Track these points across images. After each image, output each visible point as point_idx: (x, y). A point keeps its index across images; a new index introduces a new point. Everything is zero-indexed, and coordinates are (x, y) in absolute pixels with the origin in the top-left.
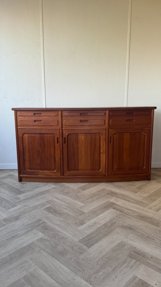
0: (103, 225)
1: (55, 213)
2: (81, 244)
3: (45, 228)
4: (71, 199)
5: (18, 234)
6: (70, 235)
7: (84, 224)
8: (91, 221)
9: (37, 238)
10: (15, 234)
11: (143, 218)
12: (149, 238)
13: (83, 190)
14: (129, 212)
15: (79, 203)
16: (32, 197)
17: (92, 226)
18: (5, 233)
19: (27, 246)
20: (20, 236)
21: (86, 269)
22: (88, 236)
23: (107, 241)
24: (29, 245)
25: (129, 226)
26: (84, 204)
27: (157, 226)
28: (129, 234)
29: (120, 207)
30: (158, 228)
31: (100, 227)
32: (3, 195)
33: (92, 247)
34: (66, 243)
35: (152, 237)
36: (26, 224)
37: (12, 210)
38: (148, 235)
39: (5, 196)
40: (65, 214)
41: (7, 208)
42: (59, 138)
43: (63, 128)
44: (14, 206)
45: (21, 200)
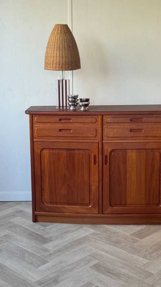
1: (108, 274)
4: (126, 252)
13: (141, 238)
16: (66, 248)
26: (148, 261)
32: (21, 243)
37: (43, 267)
39: (25, 247)
40: (124, 275)
41: (35, 265)
42: (97, 157)
43: (104, 141)
44: (44, 262)
45: (51, 252)
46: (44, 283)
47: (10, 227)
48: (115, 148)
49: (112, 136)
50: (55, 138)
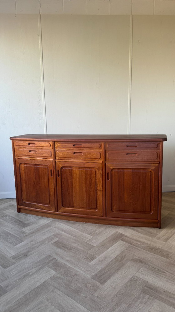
0: (114, 259)
1: (64, 248)
2: (94, 281)
3: (56, 266)
4: (78, 231)
5: (30, 273)
6: (82, 272)
7: (94, 259)
8: (101, 255)
9: (49, 277)
10: (27, 273)
11: (152, 249)
12: (160, 271)
14: (138, 244)
15: (88, 235)
16: (38, 230)
17: (102, 260)
18: (16, 272)
19: (41, 285)
20: (32, 274)
21: (102, 307)
22: (100, 271)
23: (120, 277)
24: (42, 284)
25: (139, 259)
26: (92, 237)
27: (167, 258)
28: (141, 268)
29: (129, 238)
30: (168, 260)
31: (112, 261)
32: (7, 228)
33: (105, 284)
34: (79, 280)
35: (163, 270)
36: (36, 261)
37: (19, 245)
38: (159, 268)
39: (9, 231)
40: (74, 249)
41: (13, 244)
42: (53, 171)
43: (56, 160)
44: (21, 241)
45: (27, 234)
46: (17, 257)
47: (3, 217)
48: (64, 165)
49: (61, 156)
50: (27, 156)
